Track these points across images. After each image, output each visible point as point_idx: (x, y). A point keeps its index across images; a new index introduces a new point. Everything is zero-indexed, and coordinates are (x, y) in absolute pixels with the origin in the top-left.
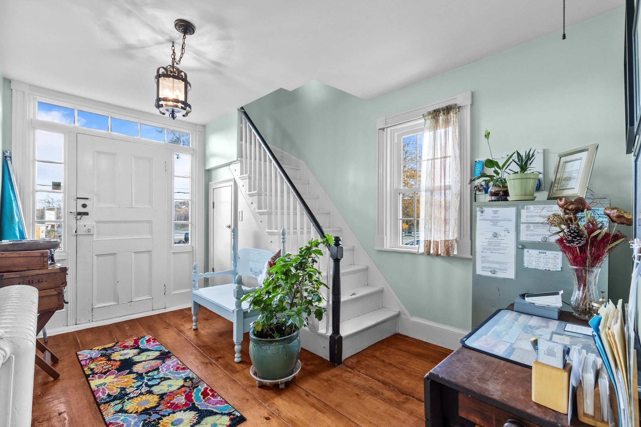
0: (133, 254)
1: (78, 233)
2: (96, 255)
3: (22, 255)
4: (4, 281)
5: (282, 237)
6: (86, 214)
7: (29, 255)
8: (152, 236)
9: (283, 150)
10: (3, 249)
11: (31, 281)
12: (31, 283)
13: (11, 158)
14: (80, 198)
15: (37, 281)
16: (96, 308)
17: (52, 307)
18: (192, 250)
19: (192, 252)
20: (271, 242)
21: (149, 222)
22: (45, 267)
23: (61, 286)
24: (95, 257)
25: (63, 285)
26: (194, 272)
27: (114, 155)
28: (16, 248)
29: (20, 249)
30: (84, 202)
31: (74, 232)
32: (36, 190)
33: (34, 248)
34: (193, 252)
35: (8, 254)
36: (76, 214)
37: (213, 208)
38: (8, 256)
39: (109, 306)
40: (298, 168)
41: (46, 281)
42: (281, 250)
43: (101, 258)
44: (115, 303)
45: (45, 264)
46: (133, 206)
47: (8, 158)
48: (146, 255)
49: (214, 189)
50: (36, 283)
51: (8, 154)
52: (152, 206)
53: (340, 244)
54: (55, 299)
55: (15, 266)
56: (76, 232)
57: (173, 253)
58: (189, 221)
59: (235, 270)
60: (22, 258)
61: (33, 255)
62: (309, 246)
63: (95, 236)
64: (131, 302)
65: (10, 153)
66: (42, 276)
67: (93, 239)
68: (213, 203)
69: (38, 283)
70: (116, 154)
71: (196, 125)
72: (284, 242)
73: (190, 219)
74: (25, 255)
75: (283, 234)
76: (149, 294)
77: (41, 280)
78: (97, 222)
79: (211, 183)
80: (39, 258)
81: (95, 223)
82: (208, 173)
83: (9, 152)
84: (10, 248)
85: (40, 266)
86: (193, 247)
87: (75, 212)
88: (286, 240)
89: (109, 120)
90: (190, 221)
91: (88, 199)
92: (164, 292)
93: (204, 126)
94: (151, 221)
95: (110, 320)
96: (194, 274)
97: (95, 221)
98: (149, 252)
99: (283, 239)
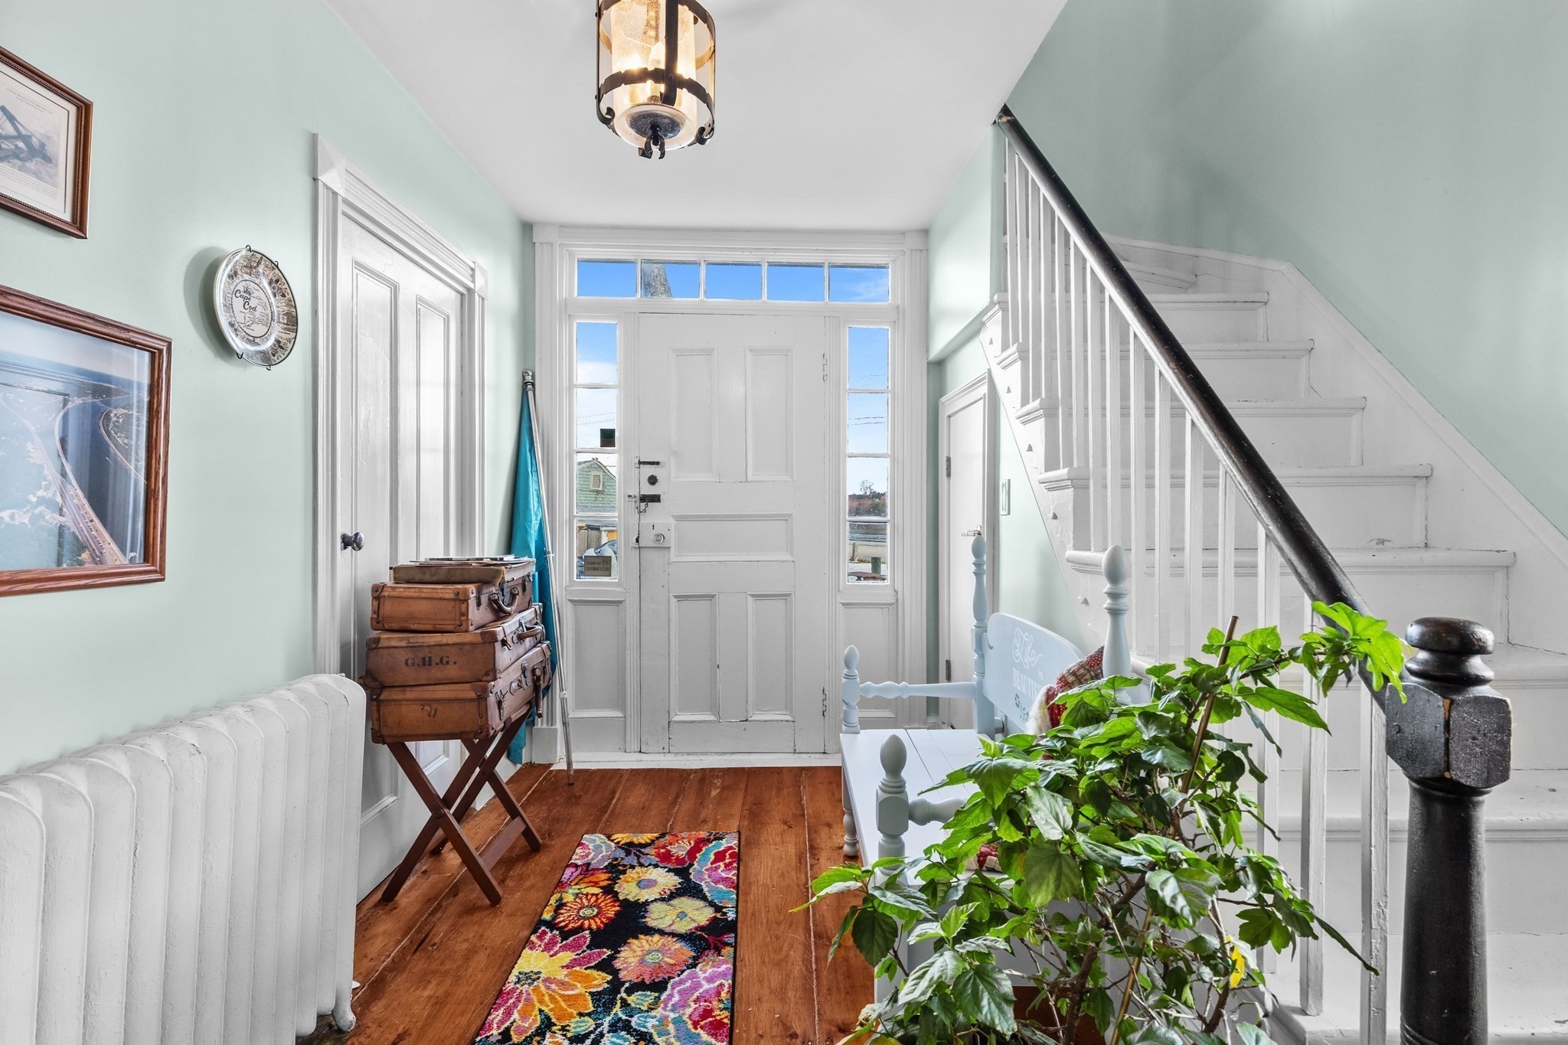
0: (750, 599)
1: (642, 543)
2: (675, 597)
3: (423, 595)
4: (381, 651)
5: (1107, 586)
6: (656, 499)
7: (436, 596)
8: (792, 555)
9: (1197, 246)
10: (407, 578)
11: (427, 659)
12: (427, 663)
13: (533, 384)
14: (645, 463)
15: (438, 661)
16: (676, 722)
17: (468, 730)
18: (894, 601)
19: (894, 606)
20: (1086, 602)
21: (785, 518)
22: (463, 628)
23: (484, 678)
24: (673, 601)
25: (488, 675)
26: (847, 677)
27: (709, 352)
28: (427, 577)
29: (435, 579)
30: (649, 471)
31: (634, 540)
32: (575, 448)
33: (458, 578)
34: (897, 606)
35: (401, 590)
36: (638, 499)
37: (949, 475)
38: (402, 594)
39: (700, 722)
40: (1264, 297)
41: (455, 663)
42: (1103, 648)
43: (685, 604)
44: (712, 718)
45: (463, 618)
46: (749, 479)
47: (530, 387)
48: (780, 604)
49: (949, 417)
50: (437, 664)
51: (529, 378)
52: (792, 477)
53: (1479, 681)
54: (472, 708)
55: (412, 617)
56: (637, 541)
57: (843, 604)
58: (885, 516)
59: (980, 684)
60: (424, 602)
61: (441, 595)
62: (1213, 661)
63: (672, 550)
64: (747, 720)
65: (533, 377)
66: (447, 648)
67: (669, 558)
68: (949, 460)
69: (440, 665)
70: (712, 350)
71: (903, 233)
72: (1115, 613)
73: (889, 510)
74: (429, 595)
75: (1115, 573)
76: (786, 708)
77: (445, 660)
78: (679, 518)
79: (943, 399)
80: (452, 604)
81: (672, 521)
82: (938, 367)
83: (531, 374)
84: (418, 577)
85: (453, 622)
86: (896, 592)
87: (637, 494)
88: (1124, 602)
89: (703, 269)
90: (889, 517)
91: (658, 463)
92: (821, 709)
93: (925, 232)
94: (790, 516)
95: (703, 757)
96: (844, 680)
97: (674, 517)
98: (785, 596)
99: (1114, 596)
